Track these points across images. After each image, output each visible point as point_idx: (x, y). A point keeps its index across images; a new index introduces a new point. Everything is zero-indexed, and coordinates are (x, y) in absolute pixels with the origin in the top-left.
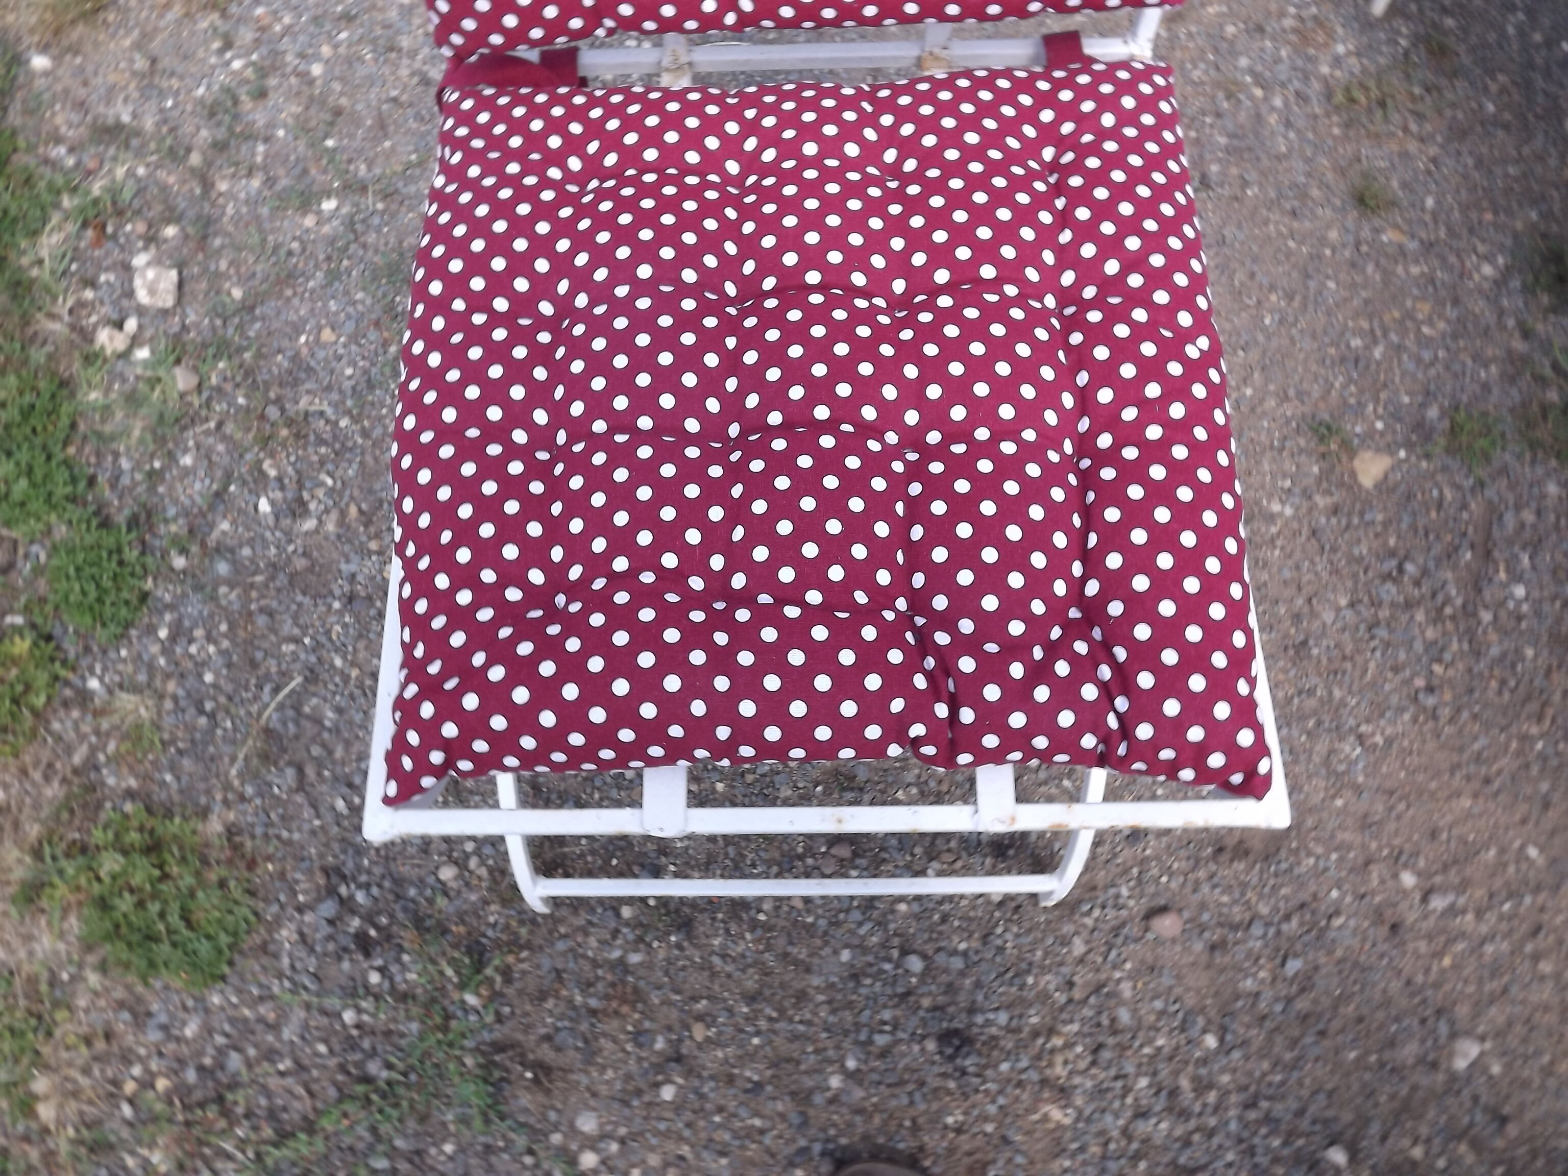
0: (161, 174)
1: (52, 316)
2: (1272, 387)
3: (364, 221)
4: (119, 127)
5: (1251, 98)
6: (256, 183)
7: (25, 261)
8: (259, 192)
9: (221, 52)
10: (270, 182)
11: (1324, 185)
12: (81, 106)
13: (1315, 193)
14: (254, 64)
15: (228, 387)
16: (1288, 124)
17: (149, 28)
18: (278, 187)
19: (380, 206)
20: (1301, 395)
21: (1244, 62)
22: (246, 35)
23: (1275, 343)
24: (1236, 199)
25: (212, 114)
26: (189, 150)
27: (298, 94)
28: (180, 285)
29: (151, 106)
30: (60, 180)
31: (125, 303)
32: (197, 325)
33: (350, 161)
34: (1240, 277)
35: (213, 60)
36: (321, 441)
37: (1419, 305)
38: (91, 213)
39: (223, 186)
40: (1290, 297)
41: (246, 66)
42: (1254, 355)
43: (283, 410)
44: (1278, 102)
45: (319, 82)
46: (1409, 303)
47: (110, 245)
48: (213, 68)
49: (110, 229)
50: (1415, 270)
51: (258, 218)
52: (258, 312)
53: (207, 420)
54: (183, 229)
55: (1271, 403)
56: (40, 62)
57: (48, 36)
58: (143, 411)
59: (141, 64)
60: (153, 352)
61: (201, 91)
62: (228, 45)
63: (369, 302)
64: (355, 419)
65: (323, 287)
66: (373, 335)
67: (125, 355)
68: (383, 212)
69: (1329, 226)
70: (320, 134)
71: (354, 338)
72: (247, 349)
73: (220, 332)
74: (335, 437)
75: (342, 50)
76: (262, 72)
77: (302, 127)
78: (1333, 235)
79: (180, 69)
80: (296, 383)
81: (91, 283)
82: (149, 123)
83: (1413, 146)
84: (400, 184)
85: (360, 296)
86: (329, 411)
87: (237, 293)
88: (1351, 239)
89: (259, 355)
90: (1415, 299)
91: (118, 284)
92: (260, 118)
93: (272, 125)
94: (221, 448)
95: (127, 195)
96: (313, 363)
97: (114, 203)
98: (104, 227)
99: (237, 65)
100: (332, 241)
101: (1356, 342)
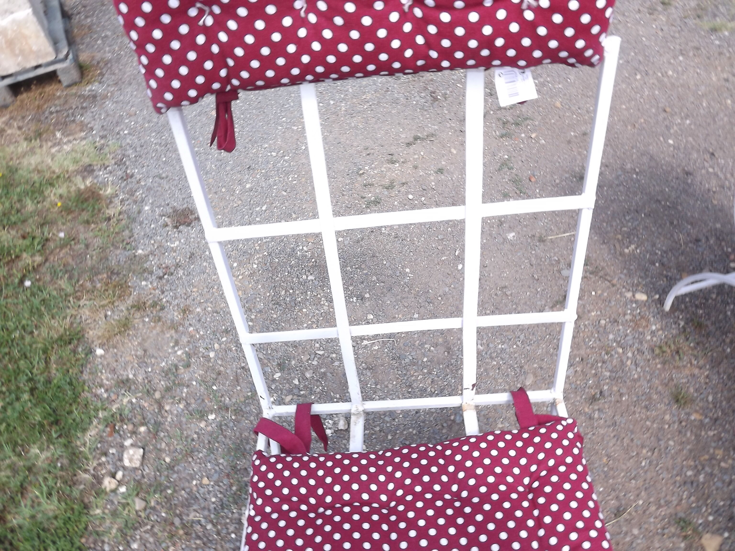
0: (142, 402)
1: (86, 471)
2: (652, 500)
3: (226, 424)
4: (128, 380)
5: (617, 353)
6: (181, 406)
7: (78, 443)
8: (183, 410)
9: (174, 347)
10: (188, 404)
11: (658, 393)
12: (114, 371)
13: (655, 397)
14: (186, 353)
15: (158, 507)
16: (636, 365)
17: (145, 337)
18: (190, 409)
19: (233, 417)
20: (668, 503)
21: (611, 337)
22: (185, 339)
23: (649, 475)
24: (618, 401)
25: (167, 374)
26: (155, 391)
27: (203, 366)
28: (143, 456)
29: (142, 371)
30: (99, 404)
31: (119, 463)
32: (148, 474)
33: (222, 396)
34: (626, 441)
35: (170, 351)
36: (199, 537)
37: (717, 452)
38: (110, 419)
39: (167, 408)
40: (653, 450)
41: (183, 353)
42: (640, 482)
43: (182, 519)
44: (630, 355)
45: (212, 360)
46: (711, 451)
47: (116, 435)
48: (169, 354)
49: (117, 428)
50: (711, 433)
51: (180, 422)
52: (176, 469)
53: (147, 524)
54: (148, 429)
55: (653, 508)
56: (99, 352)
57: (105, 341)
58: (119, 520)
59: (140, 353)
60: (127, 489)
61: (164, 364)
62: (177, 343)
63: (225, 464)
64: (214, 525)
65: (205, 456)
66: (226, 481)
67: (114, 491)
68: (235, 420)
69: (664, 413)
70: (210, 384)
71: (217, 483)
72: (169, 488)
73: (158, 478)
74: (204, 535)
75: (223, 346)
76: (189, 356)
77: (203, 381)
78: (667, 417)
79: (156, 355)
80: (189, 506)
81: (105, 454)
82: (140, 378)
83: (696, 371)
84: (243, 407)
85: (221, 461)
86: (203, 521)
87: (168, 460)
88: (676, 418)
89: (175, 491)
90: (715, 448)
91: (117, 455)
92: (186, 377)
93: (191, 379)
94: (151, 540)
95: (126, 412)
96: (198, 495)
97: (121, 415)
98: (115, 426)
99: (179, 353)
100: (211, 434)
101: (689, 473)
